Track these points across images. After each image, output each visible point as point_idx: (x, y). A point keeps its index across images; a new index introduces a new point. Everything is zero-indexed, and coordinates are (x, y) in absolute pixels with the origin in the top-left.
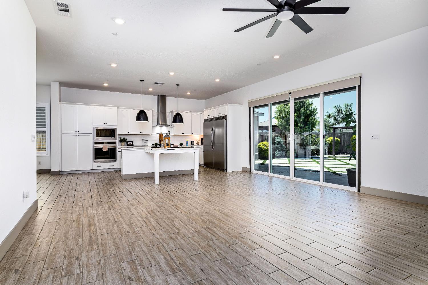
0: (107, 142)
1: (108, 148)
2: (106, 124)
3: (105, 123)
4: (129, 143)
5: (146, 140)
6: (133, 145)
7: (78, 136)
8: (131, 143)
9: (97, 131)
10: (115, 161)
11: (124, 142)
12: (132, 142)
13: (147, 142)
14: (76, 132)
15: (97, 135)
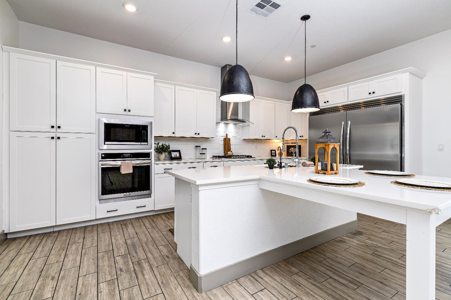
0: (131, 154)
1: (134, 167)
2: (129, 113)
3: (127, 110)
4: (174, 154)
5: (202, 149)
6: (180, 158)
7: (59, 138)
8: (178, 154)
9: (109, 127)
10: (149, 195)
11: (165, 151)
12: (179, 151)
13: (204, 151)
14: (53, 127)
15: (108, 138)
